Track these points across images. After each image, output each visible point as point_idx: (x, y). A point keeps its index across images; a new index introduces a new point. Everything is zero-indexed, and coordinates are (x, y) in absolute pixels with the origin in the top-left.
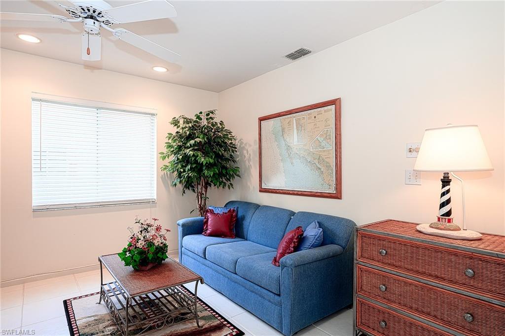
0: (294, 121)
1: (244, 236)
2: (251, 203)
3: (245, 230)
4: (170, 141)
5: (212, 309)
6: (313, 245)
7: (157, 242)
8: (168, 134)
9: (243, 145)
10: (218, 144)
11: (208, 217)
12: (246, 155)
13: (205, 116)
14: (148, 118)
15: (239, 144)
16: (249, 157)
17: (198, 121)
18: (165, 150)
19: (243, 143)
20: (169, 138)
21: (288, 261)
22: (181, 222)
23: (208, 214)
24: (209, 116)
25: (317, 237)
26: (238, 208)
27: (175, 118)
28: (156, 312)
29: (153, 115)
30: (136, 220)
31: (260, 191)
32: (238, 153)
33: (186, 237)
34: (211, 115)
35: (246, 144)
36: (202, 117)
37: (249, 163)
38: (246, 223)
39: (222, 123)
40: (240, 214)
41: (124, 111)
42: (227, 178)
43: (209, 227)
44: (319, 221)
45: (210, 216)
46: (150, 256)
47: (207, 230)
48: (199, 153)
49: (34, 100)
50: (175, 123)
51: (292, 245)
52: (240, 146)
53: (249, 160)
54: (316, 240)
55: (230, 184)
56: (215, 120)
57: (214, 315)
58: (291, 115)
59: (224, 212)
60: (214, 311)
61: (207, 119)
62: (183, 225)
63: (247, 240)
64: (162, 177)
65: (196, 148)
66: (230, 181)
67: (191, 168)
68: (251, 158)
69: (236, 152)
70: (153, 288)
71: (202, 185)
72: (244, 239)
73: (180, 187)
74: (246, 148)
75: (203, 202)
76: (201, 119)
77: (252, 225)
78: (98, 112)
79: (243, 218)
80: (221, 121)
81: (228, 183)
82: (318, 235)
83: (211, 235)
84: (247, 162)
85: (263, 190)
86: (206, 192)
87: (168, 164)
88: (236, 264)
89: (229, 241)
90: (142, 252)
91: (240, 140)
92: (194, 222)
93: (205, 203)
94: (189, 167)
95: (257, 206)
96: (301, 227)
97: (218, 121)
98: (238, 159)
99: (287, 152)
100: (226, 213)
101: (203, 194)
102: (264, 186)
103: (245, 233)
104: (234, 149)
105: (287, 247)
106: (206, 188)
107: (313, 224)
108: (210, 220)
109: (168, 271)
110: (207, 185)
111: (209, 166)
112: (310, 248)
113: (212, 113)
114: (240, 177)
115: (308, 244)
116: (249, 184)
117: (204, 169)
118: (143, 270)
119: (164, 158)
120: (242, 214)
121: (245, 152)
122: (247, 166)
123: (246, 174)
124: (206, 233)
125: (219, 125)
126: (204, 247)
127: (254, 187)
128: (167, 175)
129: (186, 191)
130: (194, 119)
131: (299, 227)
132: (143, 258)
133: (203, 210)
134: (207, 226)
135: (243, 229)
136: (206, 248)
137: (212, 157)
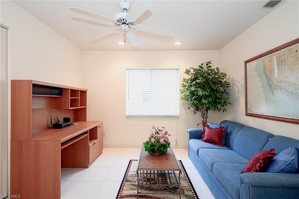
0: (275, 58)
1: (230, 147)
2: (238, 123)
3: (231, 142)
4: (185, 83)
5: (195, 192)
6: (282, 170)
7: (162, 141)
8: (183, 79)
9: (234, 82)
10: (214, 83)
11: (205, 129)
12: (236, 89)
13: (206, 66)
14: (175, 71)
15: (231, 82)
16: (239, 90)
17: (201, 70)
18: (182, 88)
19: (234, 81)
20: (184, 81)
21: (245, 179)
22: (189, 130)
23: (206, 128)
24: (208, 66)
25: (287, 163)
26: (228, 126)
27: (187, 69)
28: (163, 180)
29: (178, 69)
30: (152, 126)
31: (246, 115)
32: (231, 88)
33: (191, 140)
34: (209, 65)
35: (236, 82)
36: (204, 67)
37: (238, 94)
38: (232, 137)
39: (218, 69)
40: (229, 130)
41: (163, 69)
42: (222, 105)
43: (205, 136)
44: (297, 147)
45: (206, 129)
46: (156, 148)
47: (204, 138)
48: (199, 89)
49: (126, 69)
50: (187, 72)
51: (258, 165)
52: (232, 83)
53: (238, 92)
54: (287, 166)
55: (224, 109)
56: (212, 68)
57: (194, 197)
58: (272, 54)
59: (217, 127)
60: (196, 194)
61: (207, 67)
62: (190, 133)
63: (232, 150)
64: (182, 104)
65: (198, 86)
66: (224, 107)
67: (195, 98)
68: (240, 90)
69: (230, 87)
70: (150, 168)
71: (205, 108)
72: (230, 148)
73: (193, 109)
74: (236, 84)
75: (205, 119)
76: (203, 68)
77: (236, 139)
78: (152, 71)
79: (231, 133)
80: (217, 68)
81: (223, 108)
82: (289, 162)
83: (206, 141)
84: (237, 94)
85: (248, 115)
86: (207, 113)
87: (183, 96)
88: (213, 166)
89: (218, 148)
90: (153, 145)
91: (233, 79)
92: (197, 131)
93: (206, 120)
94: (194, 98)
95: (242, 126)
96: (274, 150)
97: (215, 68)
98: (231, 92)
99: (268, 85)
100: (218, 128)
101: (205, 114)
102: (249, 112)
103: (231, 144)
104: (228, 85)
105: (254, 165)
106: (207, 111)
107: (288, 150)
108: (206, 131)
109: (165, 160)
110: (208, 109)
111: (206, 97)
112: (279, 172)
113: (210, 63)
114: (231, 104)
115: (276, 167)
116: (238, 109)
117: (203, 99)
118: (154, 155)
119: (182, 93)
120: (230, 131)
121: (236, 87)
122: (237, 97)
123: (236, 102)
124: (203, 139)
125: (216, 70)
126: (198, 149)
127: (242, 112)
128: (185, 103)
129: (197, 112)
130: (199, 68)
131: (273, 149)
132: (153, 148)
133: (205, 124)
134: (204, 135)
135: (230, 141)
136: (199, 149)
137: (208, 91)
